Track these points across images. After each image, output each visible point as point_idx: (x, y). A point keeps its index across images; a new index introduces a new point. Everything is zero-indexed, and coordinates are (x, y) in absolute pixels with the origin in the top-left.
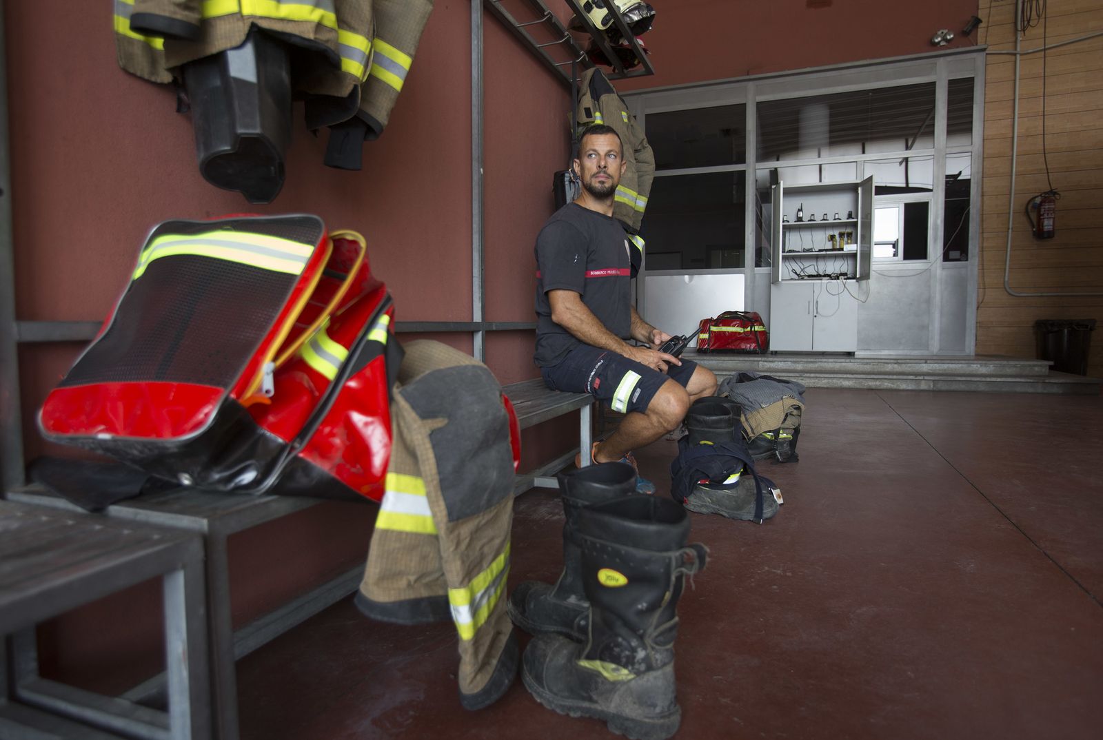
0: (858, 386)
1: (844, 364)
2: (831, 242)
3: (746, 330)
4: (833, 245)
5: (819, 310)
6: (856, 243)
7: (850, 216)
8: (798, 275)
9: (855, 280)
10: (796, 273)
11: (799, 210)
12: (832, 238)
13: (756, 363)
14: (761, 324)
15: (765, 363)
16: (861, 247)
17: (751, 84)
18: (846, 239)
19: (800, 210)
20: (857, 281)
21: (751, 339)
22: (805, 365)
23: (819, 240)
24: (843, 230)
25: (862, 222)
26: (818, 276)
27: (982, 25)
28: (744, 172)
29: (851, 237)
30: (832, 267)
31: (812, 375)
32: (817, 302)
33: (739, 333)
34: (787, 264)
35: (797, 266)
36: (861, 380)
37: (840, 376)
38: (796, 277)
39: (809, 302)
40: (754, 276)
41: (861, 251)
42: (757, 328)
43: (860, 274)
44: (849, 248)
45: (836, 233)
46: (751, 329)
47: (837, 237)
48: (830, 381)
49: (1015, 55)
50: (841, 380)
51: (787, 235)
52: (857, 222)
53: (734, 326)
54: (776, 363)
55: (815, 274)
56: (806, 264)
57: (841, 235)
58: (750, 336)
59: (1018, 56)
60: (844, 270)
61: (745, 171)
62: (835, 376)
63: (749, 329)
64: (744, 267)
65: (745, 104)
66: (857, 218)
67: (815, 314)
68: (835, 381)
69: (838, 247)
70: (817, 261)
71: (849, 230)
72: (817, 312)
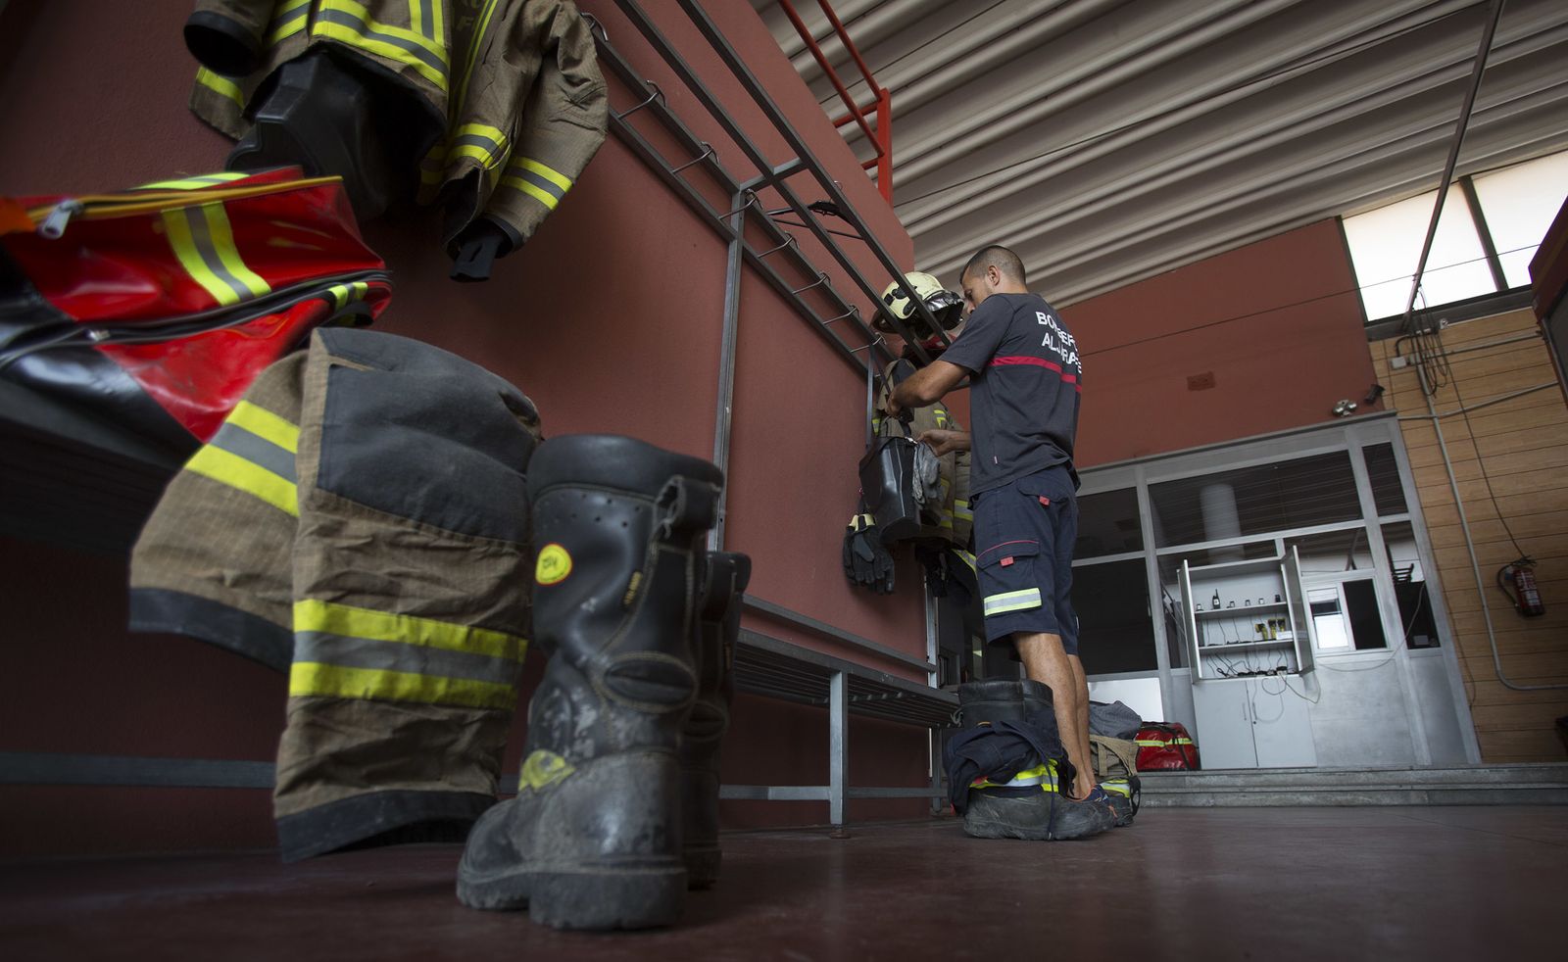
0: (1321, 802)
1: (1298, 775)
2: (1260, 633)
3: (1167, 743)
4: (1264, 636)
5: (1258, 715)
6: (1291, 630)
7: (1278, 599)
8: (1226, 675)
9: (1297, 675)
10: (1222, 673)
11: (1214, 598)
12: (1261, 628)
13: (1180, 778)
14: (1186, 735)
15: (1193, 778)
16: (1298, 634)
17: (1138, 467)
18: (1278, 628)
19: (1216, 597)
20: (1301, 676)
21: (1174, 754)
22: (1247, 779)
23: (1245, 632)
24: (1273, 618)
25: (1293, 605)
26: (1251, 674)
27: (1385, 393)
28: (1143, 560)
29: (1283, 625)
30: (1267, 662)
31: (1257, 789)
32: (1254, 704)
33: (1159, 748)
34: (1210, 662)
35: (1222, 664)
36: (1326, 794)
37: (1295, 789)
38: (1223, 676)
39: (1244, 705)
40: (1171, 679)
41: (1299, 639)
42: (1181, 741)
43: (1303, 665)
44: (1283, 636)
45: (1265, 621)
46: (1174, 742)
47: (1267, 626)
48: (1283, 796)
49: (1431, 418)
50: (1298, 795)
51: (1205, 627)
52: (1287, 605)
53: (1151, 739)
54: (1208, 777)
55: (1247, 672)
56: (1234, 661)
57: (1271, 623)
58: (1174, 751)
59: (1436, 419)
60: (1283, 663)
61: (1144, 558)
62: (1288, 789)
63: (1170, 742)
64: (1157, 669)
65: (1135, 488)
66: (1286, 600)
67: (1254, 720)
68: (1289, 796)
69: (1270, 638)
70: (1247, 656)
71: (1281, 618)
72: (1256, 718)
